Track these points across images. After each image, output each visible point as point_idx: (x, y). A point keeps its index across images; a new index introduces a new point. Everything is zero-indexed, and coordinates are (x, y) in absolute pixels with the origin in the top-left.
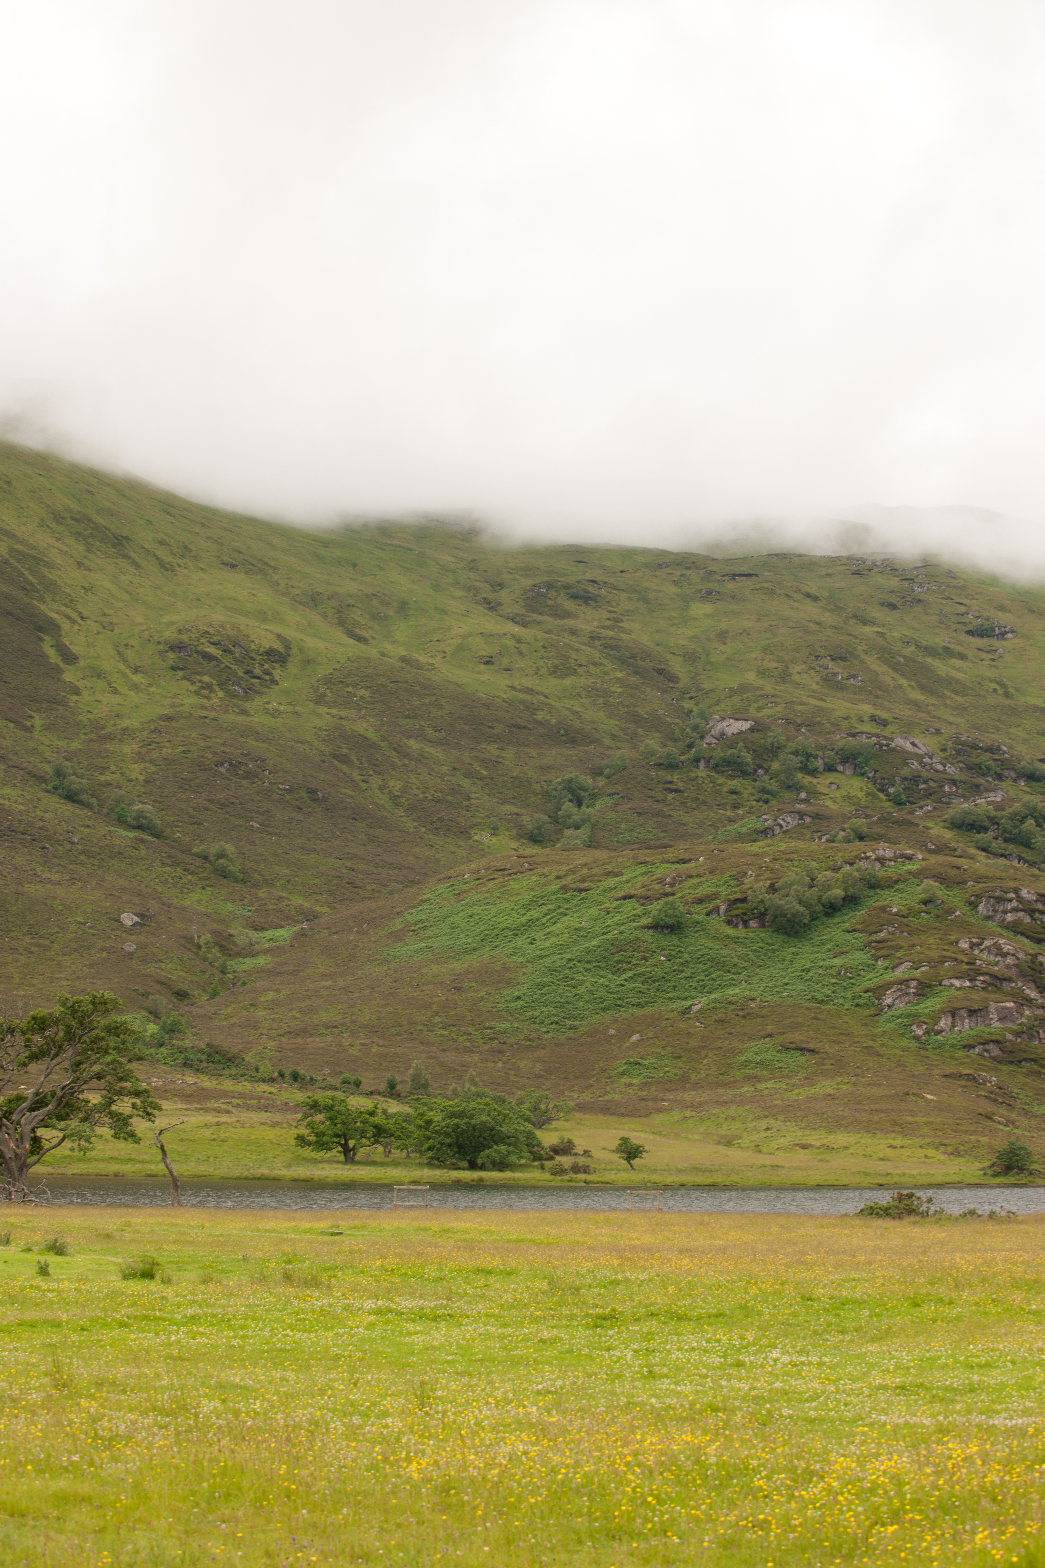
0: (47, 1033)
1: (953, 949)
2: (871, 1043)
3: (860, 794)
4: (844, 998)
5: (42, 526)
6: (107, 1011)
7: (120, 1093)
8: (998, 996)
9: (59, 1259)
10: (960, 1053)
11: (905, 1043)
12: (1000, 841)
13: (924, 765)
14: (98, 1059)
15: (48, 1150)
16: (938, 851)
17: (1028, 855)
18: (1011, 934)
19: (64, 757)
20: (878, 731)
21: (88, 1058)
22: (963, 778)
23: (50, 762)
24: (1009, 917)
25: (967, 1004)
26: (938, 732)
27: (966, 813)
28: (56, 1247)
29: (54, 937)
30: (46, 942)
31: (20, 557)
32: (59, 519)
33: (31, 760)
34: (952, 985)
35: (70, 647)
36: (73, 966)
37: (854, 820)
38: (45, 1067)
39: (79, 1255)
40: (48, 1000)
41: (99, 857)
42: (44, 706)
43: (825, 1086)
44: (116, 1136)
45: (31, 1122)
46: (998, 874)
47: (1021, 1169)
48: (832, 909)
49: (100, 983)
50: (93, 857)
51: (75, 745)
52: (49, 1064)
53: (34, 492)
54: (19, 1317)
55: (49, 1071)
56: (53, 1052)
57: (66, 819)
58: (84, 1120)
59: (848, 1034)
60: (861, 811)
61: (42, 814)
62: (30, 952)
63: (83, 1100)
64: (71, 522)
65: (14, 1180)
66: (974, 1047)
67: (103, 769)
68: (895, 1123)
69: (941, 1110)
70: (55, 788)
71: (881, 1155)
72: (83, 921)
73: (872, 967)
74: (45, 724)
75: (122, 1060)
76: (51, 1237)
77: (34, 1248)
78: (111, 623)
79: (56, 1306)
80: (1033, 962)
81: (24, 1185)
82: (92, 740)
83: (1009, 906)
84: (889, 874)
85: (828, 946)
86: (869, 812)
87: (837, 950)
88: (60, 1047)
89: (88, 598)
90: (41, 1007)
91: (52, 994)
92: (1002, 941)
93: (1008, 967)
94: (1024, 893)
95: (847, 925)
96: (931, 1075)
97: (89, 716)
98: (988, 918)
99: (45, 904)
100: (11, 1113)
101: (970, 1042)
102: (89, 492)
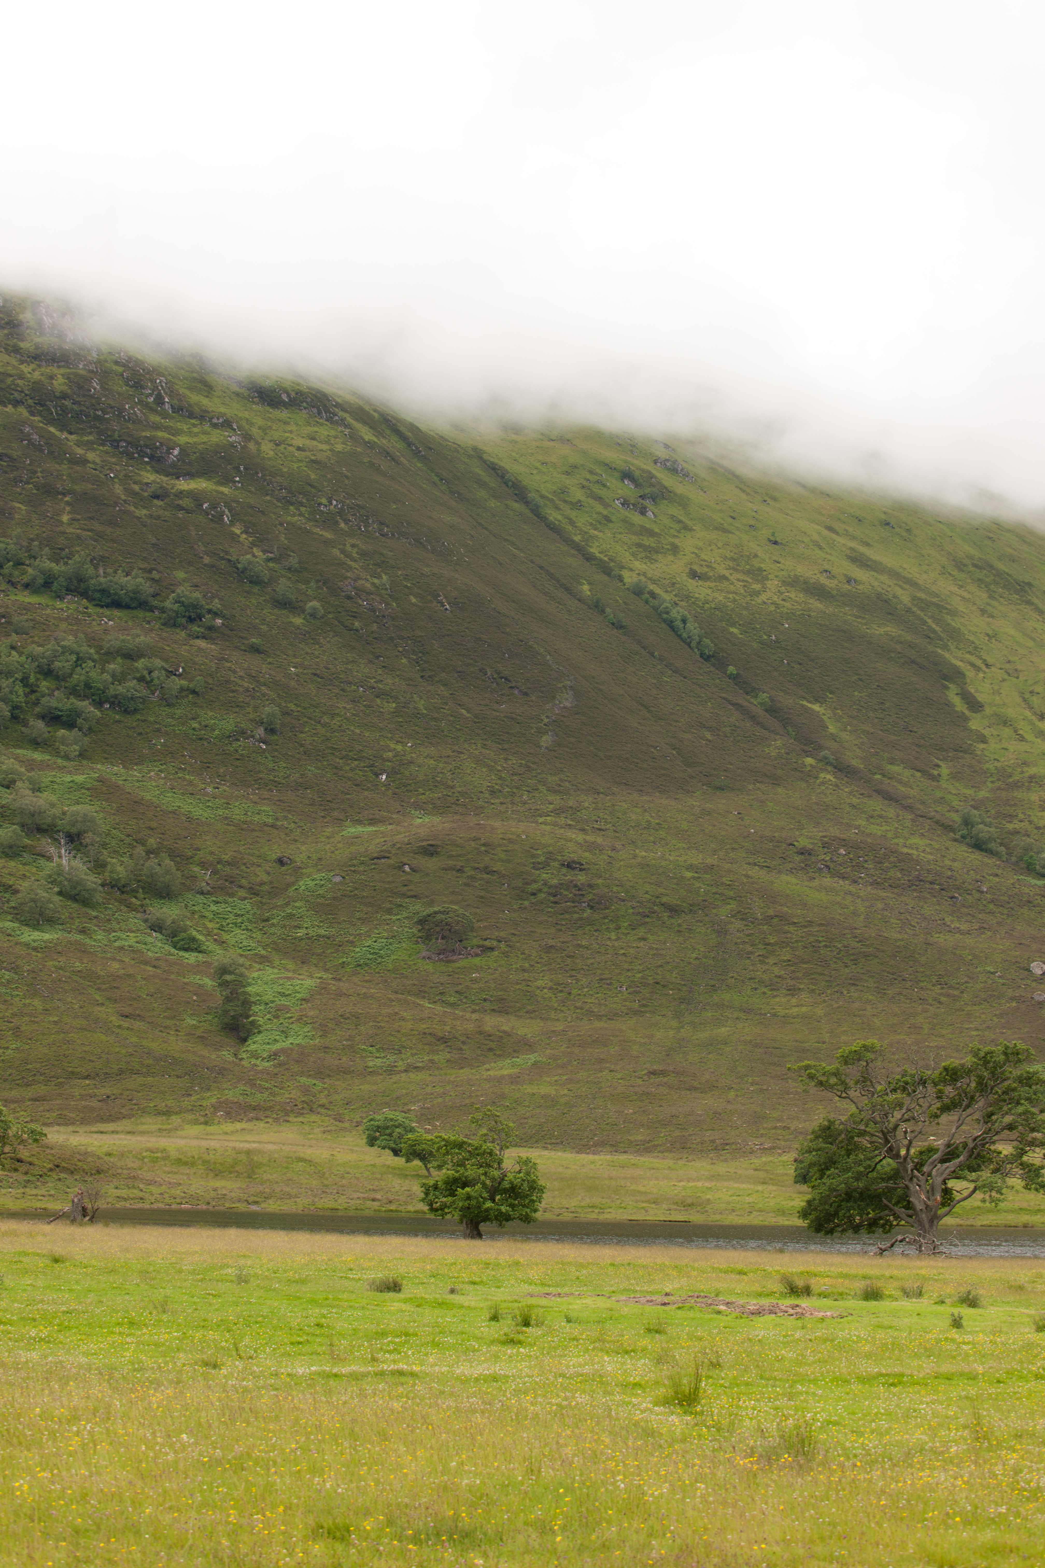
0: (959, 1084)
5: (944, 574)
6: (1019, 1061)
7: (1033, 1143)
9: (972, 1311)
14: (1010, 1109)
15: (959, 1202)
19: (971, 806)
21: (1001, 1108)
23: (957, 811)
28: (969, 1299)
29: (963, 987)
30: (956, 993)
31: (923, 605)
32: (960, 566)
33: (939, 809)
35: (976, 695)
36: (983, 1016)
38: (956, 1118)
39: (992, 1308)
40: (958, 1051)
41: (1008, 906)
42: (950, 754)
44: (1026, 1187)
45: (942, 1174)
49: (1009, 1032)
50: (1002, 906)
51: (983, 794)
52: (961, 1115)
53: (934, 540)
54: (935, 1369)
55: (960, 1122)
56: (964, 1104)
57: (974, 868)
58: (995, 1171)
61: (949, 863)
62: (940, 1002)
63: (995, 1151)
64: (973, 569)
65: (925, 1232)
67: (1011, 817)
70: (963, 837)
72: (992, 970)
74: (952, 773)
75: (1033, 1110)
76: (963, 1289)
77: (947, 1300)
78: (1016, 670)
79: (972, 1358)
81: (935, 1236)
82: (999, 789)
88: (972, 1098)
89: (992, 645)
90: (951, 1057)
91: (962, 1045)
97: (996, 764)
99: (955, 954)
100: (922, 1165)
102: (990, 538)
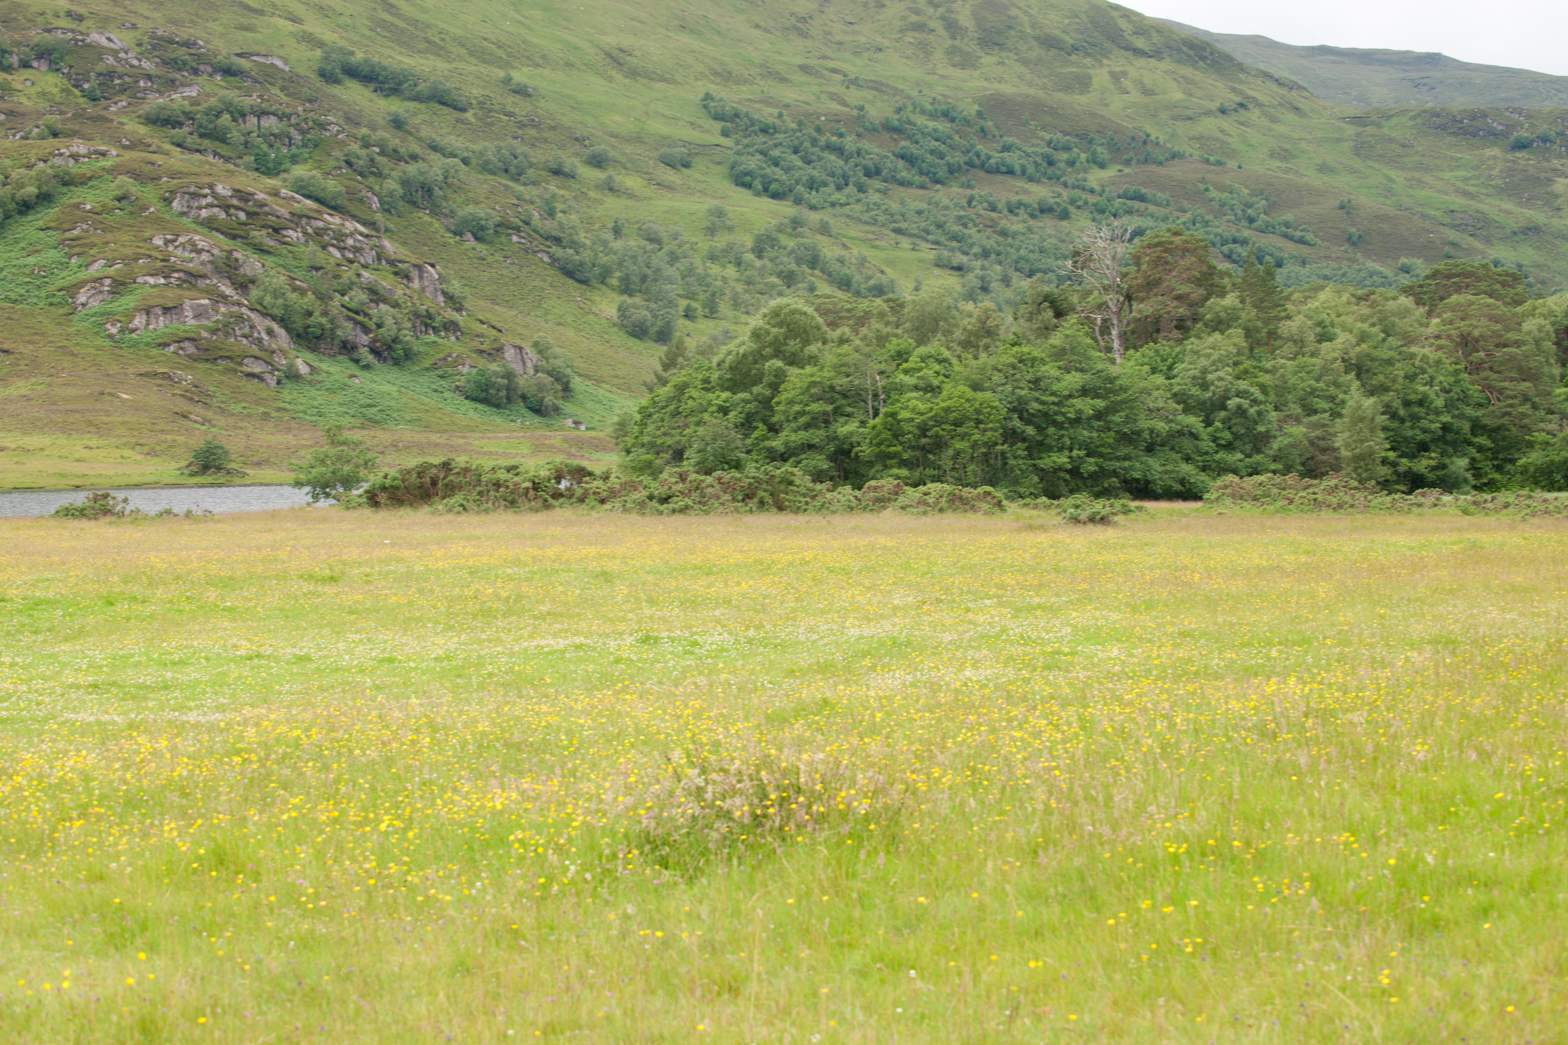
1: (148, 246)
2: (65, 343)
3: (55, 91)
4: (38, 297)
8: (193, 294)
10: (155, 352)
11: (99, 341)
12: (195, 136)
13: (118, 60)
16: (132, 147)
17: (223, 150)
18: (206, 231)
20: (73, 26)
22: (159, 73)
24: (204, 213)
25: (162, 302)
26: (134, 27)
27: (162, 108)
34: (146, 283)
37: (48, 117)
43: (20, 387)
46: (194, 170)
47: (219, 468)
48: (26, 207)
59: (43, 334)
60: (56, 107)
66: (169, 345)
68: (90, 423)
69: (137, 409)
71: (77, 456)
73: (65, 266)
80: (228, 258)
83: (204, 202)
84: (83, 171)
85: (22, 245)
86: (63, 108)
87: (31, 248)
92: (197, 238)
93: (203, 264)
94: (219, 189)
95: (41, 223)
96: (126, 375)
98: (183, 214)
101: (165, 340)
